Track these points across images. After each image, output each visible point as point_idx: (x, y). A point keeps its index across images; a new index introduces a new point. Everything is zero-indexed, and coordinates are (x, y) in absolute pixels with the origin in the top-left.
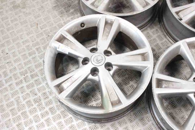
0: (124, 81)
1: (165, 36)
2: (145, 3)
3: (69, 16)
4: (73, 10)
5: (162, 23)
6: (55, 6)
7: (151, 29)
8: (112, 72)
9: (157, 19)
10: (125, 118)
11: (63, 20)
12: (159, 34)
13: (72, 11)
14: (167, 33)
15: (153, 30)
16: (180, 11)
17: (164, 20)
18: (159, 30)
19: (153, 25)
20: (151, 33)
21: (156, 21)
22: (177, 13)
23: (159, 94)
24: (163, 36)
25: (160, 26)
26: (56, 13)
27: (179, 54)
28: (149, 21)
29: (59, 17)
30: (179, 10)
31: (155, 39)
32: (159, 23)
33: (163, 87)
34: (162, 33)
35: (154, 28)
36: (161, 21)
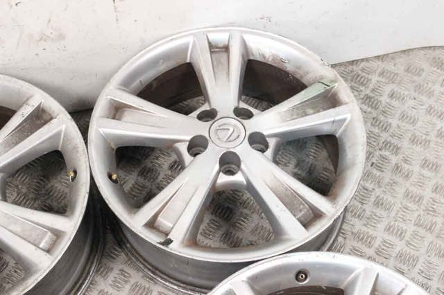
1: (152, 279)
5: (128, 245)
7: (105, 277)
9: (110, 237)
12: (132, 281)
14: (154, 270)
15: (111, 278)
18: (127, 269)
19: (104, 261)
21: (108, 246)
22: (151, 225)
24: (146, 284)
25: (127, 255)
28: (88, 259)
32: (121, 248)
34: (141, 274)
35: (112, 269)
36: (122, 240)
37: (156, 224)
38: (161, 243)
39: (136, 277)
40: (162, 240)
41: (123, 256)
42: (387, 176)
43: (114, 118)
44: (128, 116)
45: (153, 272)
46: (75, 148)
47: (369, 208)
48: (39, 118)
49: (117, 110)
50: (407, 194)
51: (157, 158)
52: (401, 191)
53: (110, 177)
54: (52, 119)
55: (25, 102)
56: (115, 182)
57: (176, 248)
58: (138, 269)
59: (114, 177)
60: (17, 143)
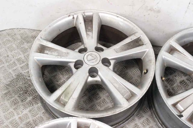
2: (129, 92)
3: (25, 108)
4: (31, 98)
5: (154, 109)
6: (5, 94)
7: (140, 118)
9: (146, 102)
11: (18, 114)
12: (151, 125)
13: (29, 99)
14: (162, 124)
15: (142, 120)
17: (156, 105)
18: (150, 119)
19: (141, 112)
20: (140, 125)
21: (144, 106)
22: (175, 105)
25: (152, 113)
26: (7, 103)
28: (135, 109)
29: (11, 110)
32: (150, 109)
34: (155, 123)
35: (143, 116)
36: (152, 106)
37: (177, 106)
38: (177, 115)
40: (179, 114)
41: (149, 113)
43: (169, 53)
44: (176, 54)
45: (161, 125)
46: (150, 61)
48: (137, 43)
49: (172, 50)
51: (176, 76)
53: (162, 78)
54: (143, 45)
55: (134, 34)
56: (163, 81)
57: (184, 120)
58: (155, 121)
59: (163, 79)
60: (126, 50)
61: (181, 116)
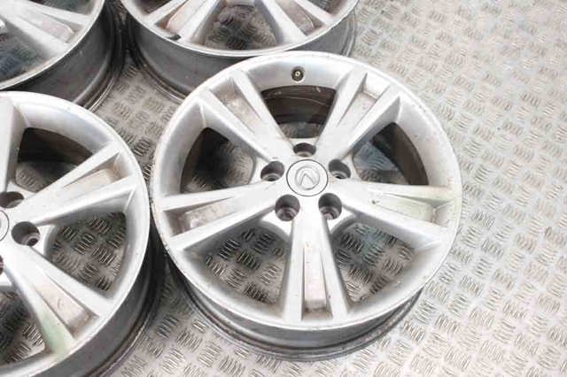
0: (97, 256)
1: (165, 96)
2: (69, 29)
5: (145, 65)
7: (122, 92)
8: (41, 246)
9: (129, 60)
10: (136, 352)
12: (147, 97)
15: (128, 92)
16: (168, 17)
17: (146, 55)
18: (142, 86)
19: (122, 79)
20: (126, 103)
21: (126, 67)
22: (163, 24)
23: (188, 250)
24: (159, 99)
25: (143, 74)
27: (205, 126)
30: (164, 15)
31: (141, 114)
32: (137, 66)
33: (192, 226)
34: (155, 91)
35: (128, 87)
36: (140, 61)
39: (150, 93)
41: (140, 76)
42: (395, 24)
45: (166, 89)
47: (375, 49)
50: (413, 40)
52: (406, 36)
58: (151, 85)
61: (177, 37)
